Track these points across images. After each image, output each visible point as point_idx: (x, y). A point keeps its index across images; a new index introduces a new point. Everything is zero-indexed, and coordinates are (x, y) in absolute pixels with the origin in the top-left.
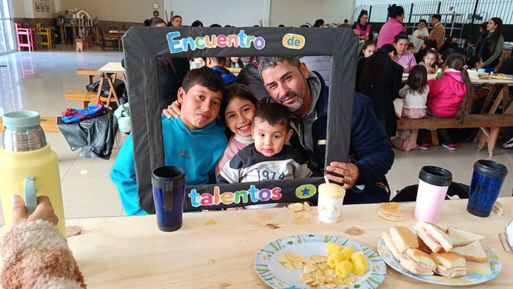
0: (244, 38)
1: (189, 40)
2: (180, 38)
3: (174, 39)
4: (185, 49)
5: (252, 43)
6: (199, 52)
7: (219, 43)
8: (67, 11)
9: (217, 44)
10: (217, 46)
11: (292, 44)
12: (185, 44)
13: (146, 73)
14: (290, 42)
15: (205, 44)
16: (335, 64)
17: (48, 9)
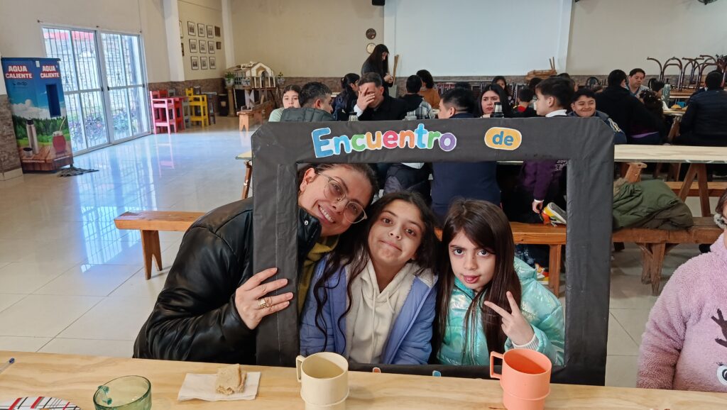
0: (423, 135)
1: (343, 139)
2: (330, 137)
3: (321, 138)
4: (337, 152)
5: (436, 141)
6: (356, 155)
7: (385, 142)
8: (240, 67)
9: (383, 145)
10: (383, 147)
11: (500, 143)
12: (336, 145)
13: (280, 185)
14: (497, 140)
15: (366, 145)
16: (574, 174)
17: (213, 65)
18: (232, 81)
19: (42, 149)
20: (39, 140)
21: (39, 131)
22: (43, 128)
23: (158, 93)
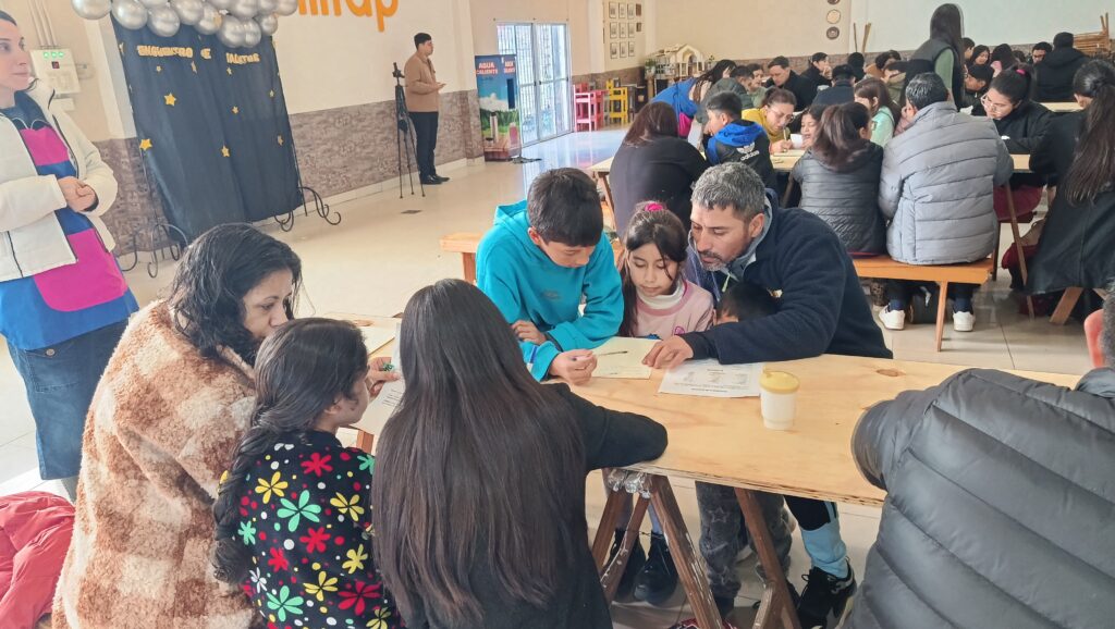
8: (663, 52)
17: (632, 51)
18: (653, 70)
19: (502, 138)
20: (500, 131)
21: (500, 122)
22: (504, 119)
23: (580, 86)
